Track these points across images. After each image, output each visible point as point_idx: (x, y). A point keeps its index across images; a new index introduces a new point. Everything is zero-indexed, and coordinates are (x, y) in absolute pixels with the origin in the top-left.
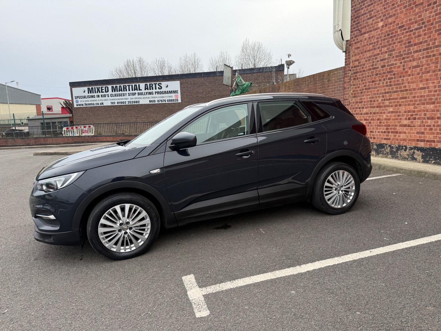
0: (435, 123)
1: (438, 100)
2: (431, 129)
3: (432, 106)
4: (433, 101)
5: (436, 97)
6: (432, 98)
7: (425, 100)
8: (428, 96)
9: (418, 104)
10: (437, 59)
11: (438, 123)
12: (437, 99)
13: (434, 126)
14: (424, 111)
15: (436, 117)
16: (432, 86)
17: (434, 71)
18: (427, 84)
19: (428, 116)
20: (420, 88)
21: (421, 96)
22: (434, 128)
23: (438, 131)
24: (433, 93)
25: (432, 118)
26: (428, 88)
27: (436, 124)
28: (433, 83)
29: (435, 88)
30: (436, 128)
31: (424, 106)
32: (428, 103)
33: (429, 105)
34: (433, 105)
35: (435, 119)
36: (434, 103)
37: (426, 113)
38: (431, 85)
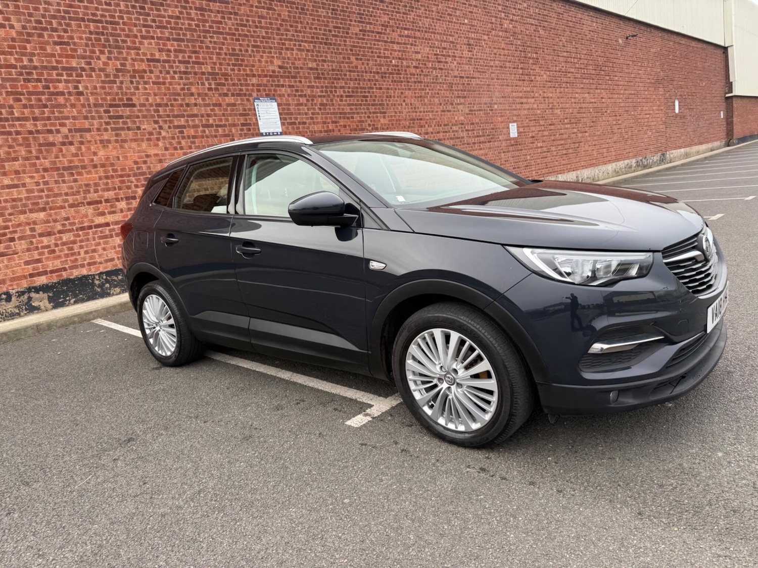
0: (56, 240)
1: (51, 204)
2: (53, 251)
3: (42, 215)
4: (41, 206)
5: (44, 199)
6: (38, 203)
7: (25, 205)
8: (28, 198)
9: (10, 214)
10: (25, 139)
11: (62, 239)
12: (47, 203)
13: (56, 245)
14: (29, 224)
15: (56, 231)
16: (31, 183)
17: (27, 159)
18: (19, 179)
19: (40, 232)
20: (7, 185)
21: (14, 200)
22: (56, 249)
23: (67, 252)
24: (36, 194)
25: (49, 234)
26: (24, 185)
27: (59, 242)
28: (32, 177)
29: (37, 186)
30: (60, 247)
31: (26, 215)
32: (31, 211)
33: (36, 214)
34: (44, 213)
35: (54, 234)
36: (44, 209)
37: (34, 228)
38: (28, 180)
